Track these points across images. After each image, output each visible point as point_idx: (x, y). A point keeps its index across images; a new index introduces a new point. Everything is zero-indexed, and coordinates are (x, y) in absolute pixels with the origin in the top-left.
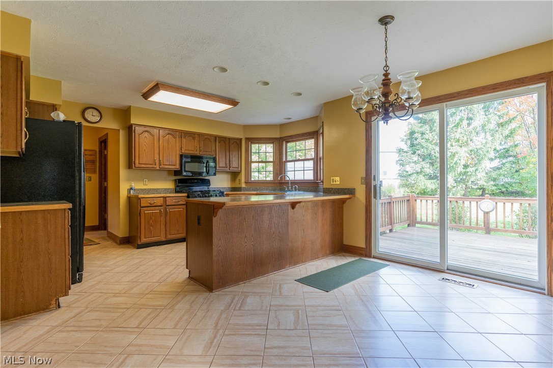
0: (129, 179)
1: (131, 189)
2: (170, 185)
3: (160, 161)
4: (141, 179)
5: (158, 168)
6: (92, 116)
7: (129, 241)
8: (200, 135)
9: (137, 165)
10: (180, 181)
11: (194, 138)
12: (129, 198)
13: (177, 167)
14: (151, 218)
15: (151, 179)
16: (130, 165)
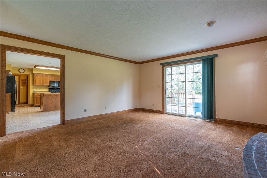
0: (33, 88)
1: (34, 91)
2: (47, 90)
3: (42, 83)
4: (37, 88)
5: (42, 85)
6: (22, 71)
7: (32, 106)
8: (56, 75)
9: (35, 84)
10: (50, 89)
11: (54, 76)
12: (33, 94)
13: (49, 85)
14: (38, 99)
15: (40, 88)
16: (33, 84)
